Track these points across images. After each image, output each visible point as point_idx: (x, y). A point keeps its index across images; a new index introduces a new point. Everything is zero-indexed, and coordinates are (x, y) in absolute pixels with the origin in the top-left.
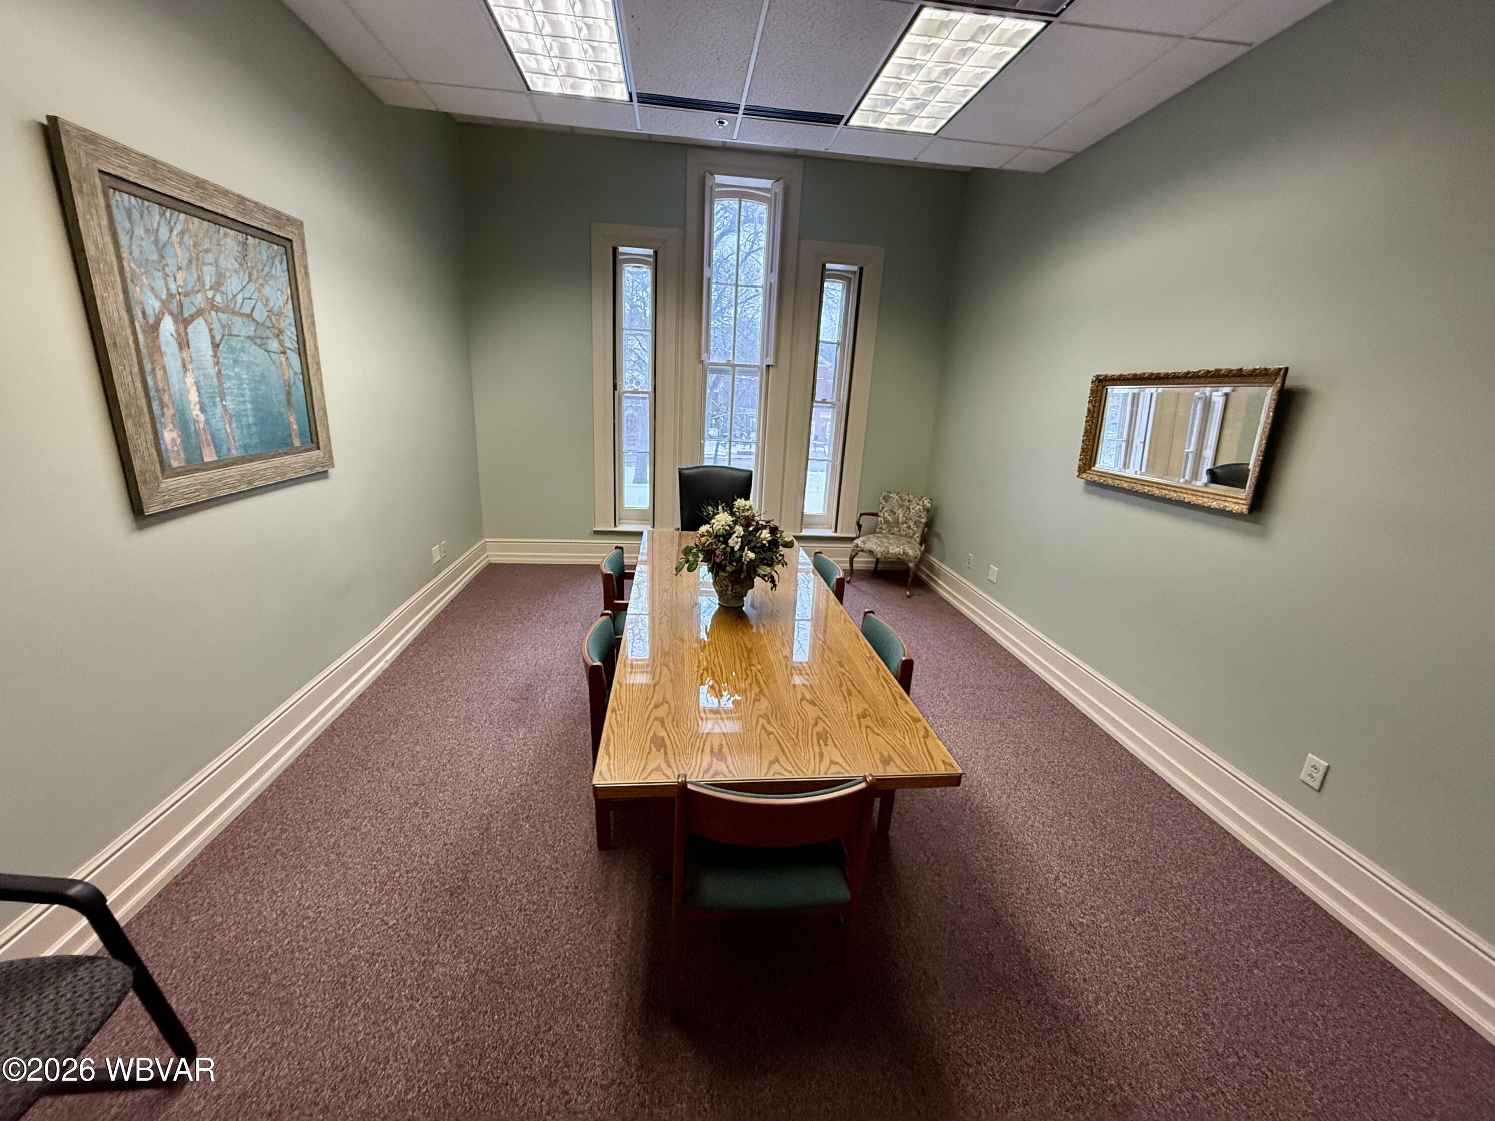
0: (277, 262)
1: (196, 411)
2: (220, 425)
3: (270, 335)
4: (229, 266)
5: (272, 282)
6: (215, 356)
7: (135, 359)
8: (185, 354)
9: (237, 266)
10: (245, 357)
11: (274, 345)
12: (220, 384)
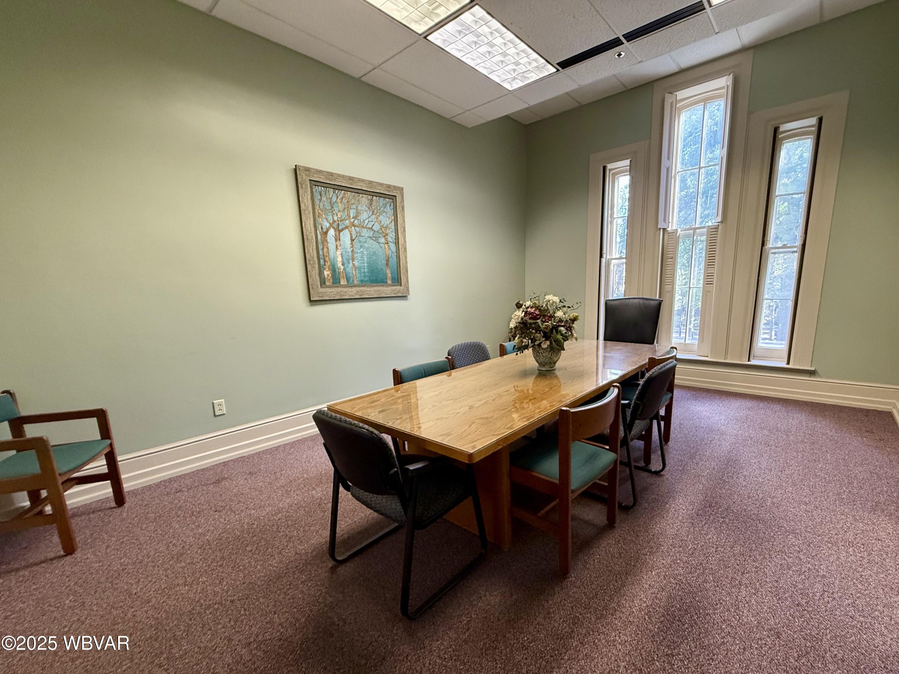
0: (388, 206)
1: (340, 265)
2: (351, 271)
3: (381, 236)
4: (363, 209)
5: (384, 214)
6: (352, 244)
7: (315, 244)
8: (338, 243)
9: (367, 209)
10: (366, 245)
11: (382, 240)
12: (353, 255)
